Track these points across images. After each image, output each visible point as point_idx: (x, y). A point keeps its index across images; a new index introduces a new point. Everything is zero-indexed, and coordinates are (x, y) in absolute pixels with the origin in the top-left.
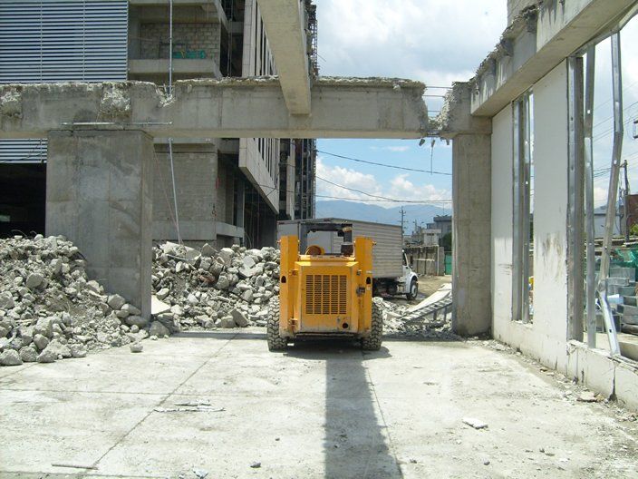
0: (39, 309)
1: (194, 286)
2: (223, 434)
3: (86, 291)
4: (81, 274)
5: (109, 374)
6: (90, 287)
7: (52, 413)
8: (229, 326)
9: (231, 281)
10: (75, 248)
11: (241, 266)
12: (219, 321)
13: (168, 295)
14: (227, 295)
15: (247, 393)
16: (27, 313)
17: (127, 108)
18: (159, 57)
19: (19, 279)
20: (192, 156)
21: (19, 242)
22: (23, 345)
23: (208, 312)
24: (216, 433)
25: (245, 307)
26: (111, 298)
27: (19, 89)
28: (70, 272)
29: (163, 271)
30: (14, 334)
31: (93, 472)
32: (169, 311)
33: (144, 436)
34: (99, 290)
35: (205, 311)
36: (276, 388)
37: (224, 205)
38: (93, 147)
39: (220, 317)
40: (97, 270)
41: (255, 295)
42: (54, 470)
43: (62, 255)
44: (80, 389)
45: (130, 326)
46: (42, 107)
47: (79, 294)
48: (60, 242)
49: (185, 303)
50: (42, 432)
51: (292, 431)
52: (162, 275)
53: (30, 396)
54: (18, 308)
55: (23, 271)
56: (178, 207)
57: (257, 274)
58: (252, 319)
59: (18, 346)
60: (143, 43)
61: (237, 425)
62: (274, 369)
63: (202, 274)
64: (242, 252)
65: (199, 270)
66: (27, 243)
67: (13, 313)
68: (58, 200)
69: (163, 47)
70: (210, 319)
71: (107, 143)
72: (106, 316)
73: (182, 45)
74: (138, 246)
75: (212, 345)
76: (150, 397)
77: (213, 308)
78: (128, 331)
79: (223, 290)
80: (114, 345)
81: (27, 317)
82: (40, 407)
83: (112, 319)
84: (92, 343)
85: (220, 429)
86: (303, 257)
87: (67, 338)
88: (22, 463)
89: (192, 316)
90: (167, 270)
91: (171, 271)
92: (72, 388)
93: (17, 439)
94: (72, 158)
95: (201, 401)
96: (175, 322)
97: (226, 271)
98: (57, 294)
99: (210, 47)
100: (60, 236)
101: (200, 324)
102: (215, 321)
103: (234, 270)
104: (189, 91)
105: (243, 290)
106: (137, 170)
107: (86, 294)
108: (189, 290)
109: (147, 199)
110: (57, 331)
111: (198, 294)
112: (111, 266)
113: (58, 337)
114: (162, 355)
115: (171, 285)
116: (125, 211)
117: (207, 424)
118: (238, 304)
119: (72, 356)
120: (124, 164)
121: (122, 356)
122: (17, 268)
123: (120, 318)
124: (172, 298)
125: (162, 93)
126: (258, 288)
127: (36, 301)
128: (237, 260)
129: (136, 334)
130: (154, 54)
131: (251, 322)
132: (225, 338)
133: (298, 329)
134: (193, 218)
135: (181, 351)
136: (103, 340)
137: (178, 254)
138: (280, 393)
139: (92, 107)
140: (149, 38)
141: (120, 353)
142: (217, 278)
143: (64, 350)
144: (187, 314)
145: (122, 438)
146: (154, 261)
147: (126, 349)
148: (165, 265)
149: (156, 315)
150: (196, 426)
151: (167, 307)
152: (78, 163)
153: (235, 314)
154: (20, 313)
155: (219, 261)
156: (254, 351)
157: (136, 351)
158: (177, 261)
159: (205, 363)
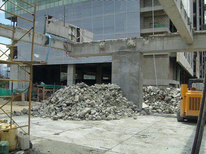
0: (108, 105)
1: (157, 100)
2: (151, 145)
3: (122, 100)
4: (121, 95)
5: (125, 125)
6: (123, 99)
7: (105, 134)
8: (167, 113)
9: (169, 99)
10: (120, 87)
11: (172, 94)
12: (164, 111)
13: (148, 102)
14: (168, 103)
15: (164, 134)
16: (104, 106)
17: (135, 45)
18: (150, 28)
19: (103, 96)
20: (161, 58)
21: (104, 85)
22: (102, 115)
23: (161, 108)
24: (149, 144)
25: (173, 107)
26: (130, 102)
27: (104, 41)
28: (118, 94)
29: (147, 95)
30: (100, 111)
31: (110, 150)
32: (148, 107)
33: (128, 143)
34: (126, 100)
35: (160, 108)
36: (175, 133)
37: (172, 74)
38: (125, 57)
39: (164, 110)
40: (126, 94)
41: (177, 103)
42: (100, 148)
43: (116, 89)
44: (115, 128)
45: (135, 111)
46: (110, 46)
47: (120, 101)
48: (115, 86)
49: (153, 105)
50: (101, 138)
51: (174, 146)
52: (147, 96)
53: (100, 129)
54: (102, 104)
55: (104, 94)
56: (157, 75)
57: (178, 97)
58: (175, 111)
59: (101, 115)
60: (145, 24)
61: (157, 143)
62: (177, 127)
63: (160, 96)
64: (173, 89)
65: (159, 95)
66: (106, 85)
67: (100, 106)
68: (115, 73)
69: (151, 24)
70: (161, 110)
71: (129, 56)
72: (128, 108)
73: (157, 23)
74: (138, 87)
75: (160, 118)
76: (134, 132)
77: (162, 107)
78: (134, 113)
79: (167, 101)
80: (129, 117)
81: (104, 107)
82: (102, 132)
83: (130, 109)
84: (122, 116)
85: (151, 143)
86: (189, 91)
87: (115, 114)
88: (93, 146)
89: (155, 109)
90: (148, 95)
91: (150, 95)
92: (113, 128)
93: (93, 139)
94: (119, 61)
95: (149, 135)
96: (150, 111)
97: (167, 95)
98: (113, 101)
99: (166, 23)
100: (115, 84)
101: (158, 112)
102: (163, 111)
103: (170, 95)
104: (153, 39)
105: (173, 102)
106: (138, 64)
107: (122, 101)
108: (155, 101)
109: (141, 72)
110: (112, 111)
111: (158, 102)
112: (130, 93)
113: (112, 113)
114: (143, 121)
115: (149, 99)
116: (134, 76)
117: (148, 141)
118: (171, 106)
119: (116, 119)
120: (134, 62)
121: (130, 120)
122: (102, 93)
123: (132, 109)
124: (149, 104)
125: (145, 40)
126: (178, 101)
127: (108, 102)
128: (171, 92)
129: (137, 114)
130: (149, 27)
131: (175, 112)
132: (164, 117)
133: (186, 115)
134: (161, 78)
135: (149, 120)
136: (126, 115)
137: (152, 90)
138: (175, 135)
139: (125, 45)
140: (147, 22)
141: (130, 119)
142: (164, 97)
143: (113, 117)
144: (154, 109)
145: (121, 142)
146: (144, 91)
147: (132, 118)
148: (148, 93)
149: (144, 108)
150: (144, 142)
151: (148, 106)
152: (121, 62)
153: (169, 109)
154: (102, 106)
155: (165, 92)
156: (172, 121)
157: (135, 119)
158: (152, 92)
159: (155, 124)
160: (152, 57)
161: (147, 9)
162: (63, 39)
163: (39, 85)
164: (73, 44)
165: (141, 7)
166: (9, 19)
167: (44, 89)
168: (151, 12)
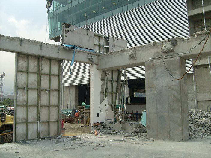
17: (172, 49)
27: (134, 48)
46: (142, 53)
60: (195, 29)
69: (203, 29)
71: (166, 63)
112: (170, 113)
116: (174, 90)
120: (173, 71)
139: (159, 50)
140: (197, 26)
152: (156, 73)
160: (207, 66)
161: (196, 12)
162: (87, 50)
163: (79, 106)
164: (100, 55)
165: (188, 10)
166: (53, 39)
167: (85, 110)
168: (202, 14)
